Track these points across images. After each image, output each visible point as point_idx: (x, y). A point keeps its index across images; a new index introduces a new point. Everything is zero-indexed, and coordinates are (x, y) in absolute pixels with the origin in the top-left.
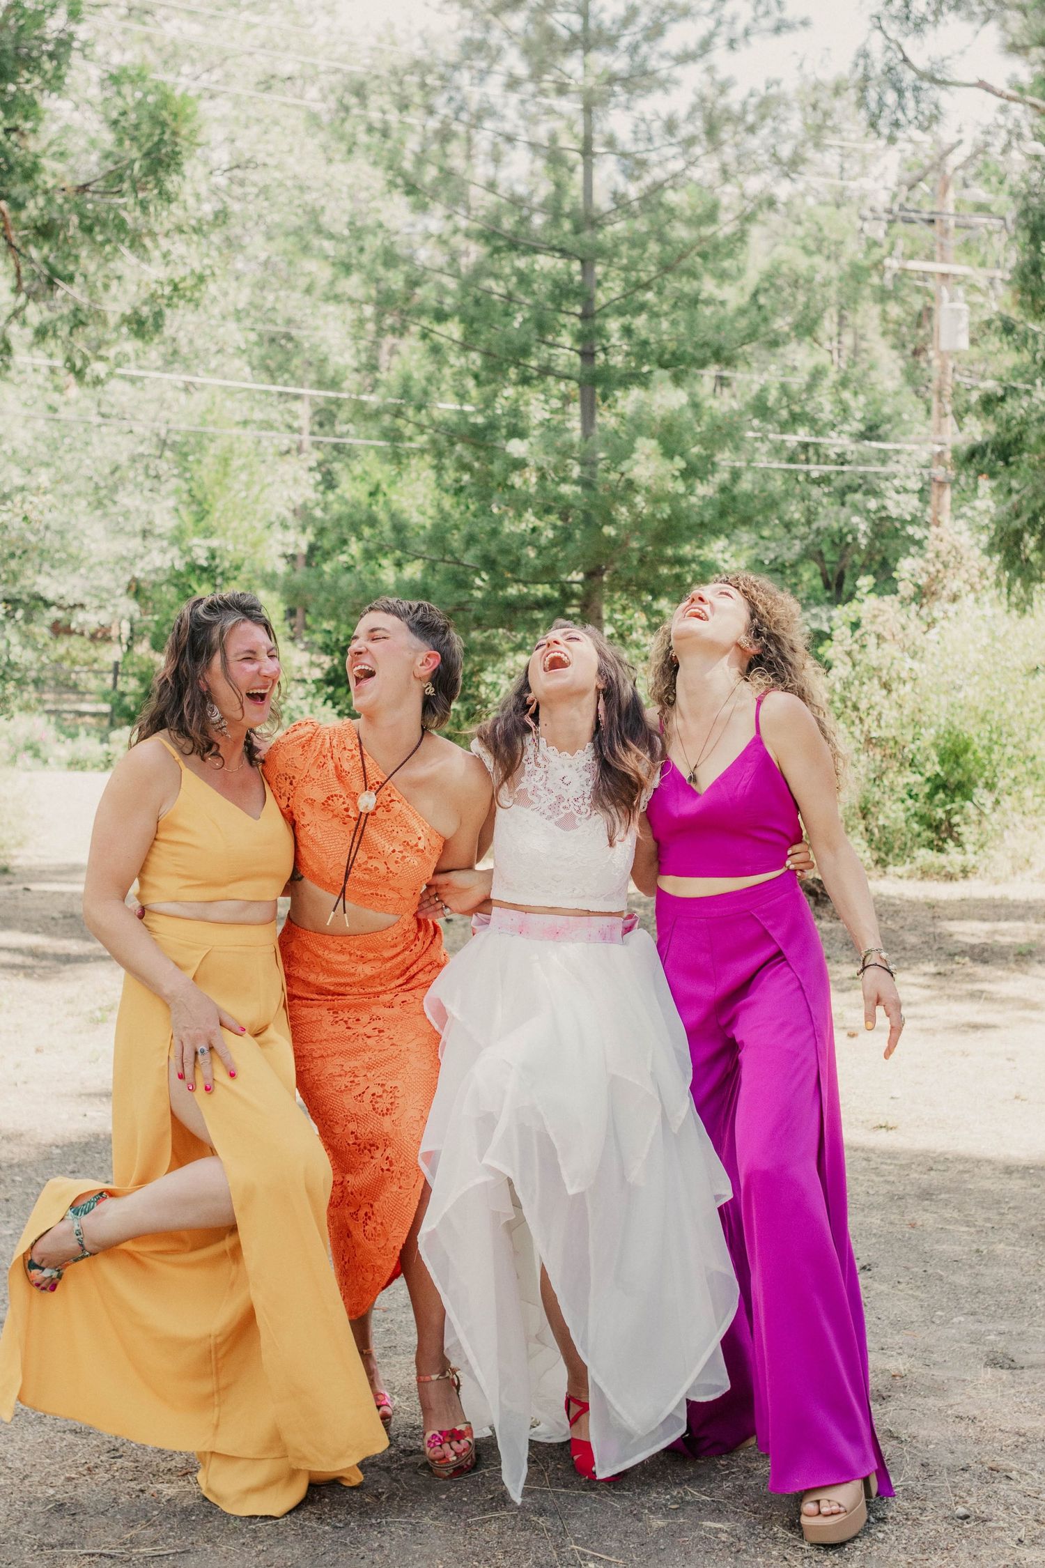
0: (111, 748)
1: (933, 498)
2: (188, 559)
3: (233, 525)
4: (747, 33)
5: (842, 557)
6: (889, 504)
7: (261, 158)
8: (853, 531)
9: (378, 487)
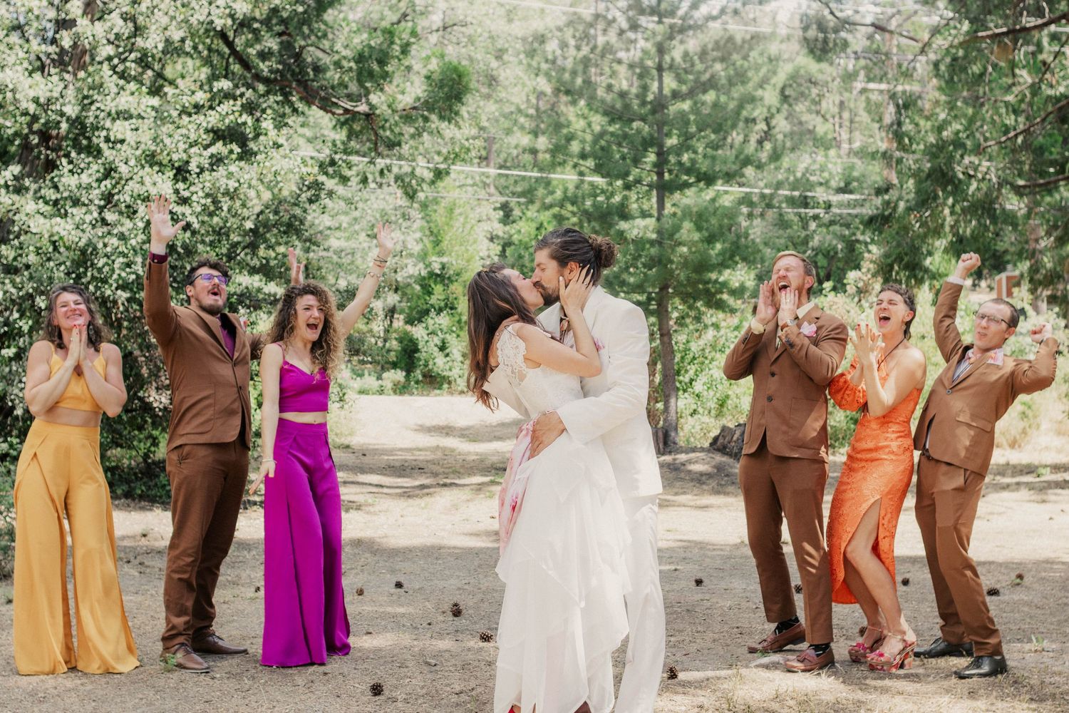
0: (384, 383)
2: (429, 269)
3: (456, 248)
5: (829, 264)
7: (469, 19)
8: (835, 248)
9: (541, 224)
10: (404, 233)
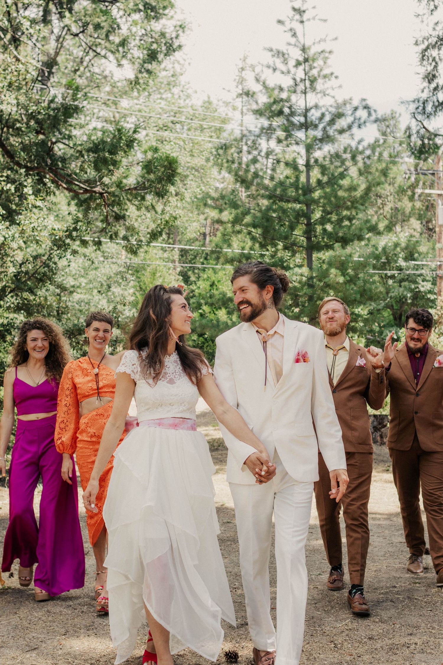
1: (438, 283)
4: (365, 122)
5: (401, 307)
6: (420, 286)
8: (405, 297)
9: (213, 283)
10: (123, 289)
